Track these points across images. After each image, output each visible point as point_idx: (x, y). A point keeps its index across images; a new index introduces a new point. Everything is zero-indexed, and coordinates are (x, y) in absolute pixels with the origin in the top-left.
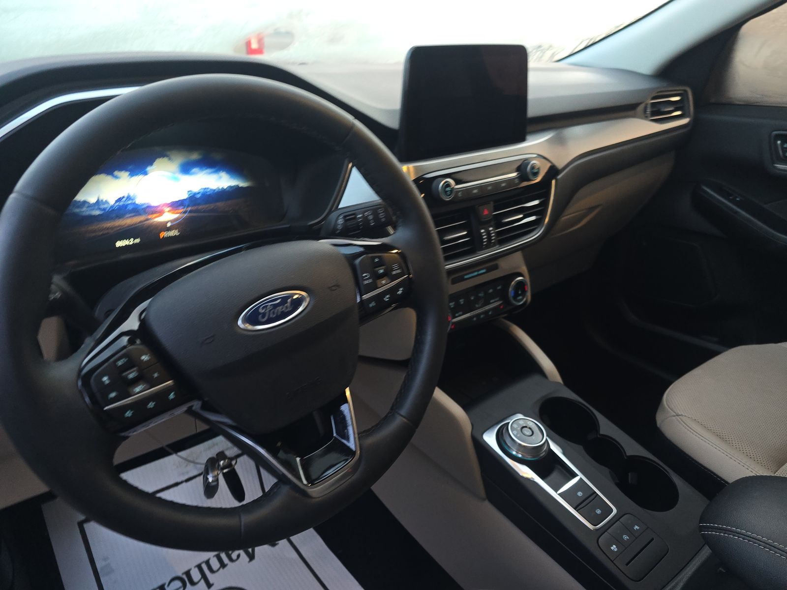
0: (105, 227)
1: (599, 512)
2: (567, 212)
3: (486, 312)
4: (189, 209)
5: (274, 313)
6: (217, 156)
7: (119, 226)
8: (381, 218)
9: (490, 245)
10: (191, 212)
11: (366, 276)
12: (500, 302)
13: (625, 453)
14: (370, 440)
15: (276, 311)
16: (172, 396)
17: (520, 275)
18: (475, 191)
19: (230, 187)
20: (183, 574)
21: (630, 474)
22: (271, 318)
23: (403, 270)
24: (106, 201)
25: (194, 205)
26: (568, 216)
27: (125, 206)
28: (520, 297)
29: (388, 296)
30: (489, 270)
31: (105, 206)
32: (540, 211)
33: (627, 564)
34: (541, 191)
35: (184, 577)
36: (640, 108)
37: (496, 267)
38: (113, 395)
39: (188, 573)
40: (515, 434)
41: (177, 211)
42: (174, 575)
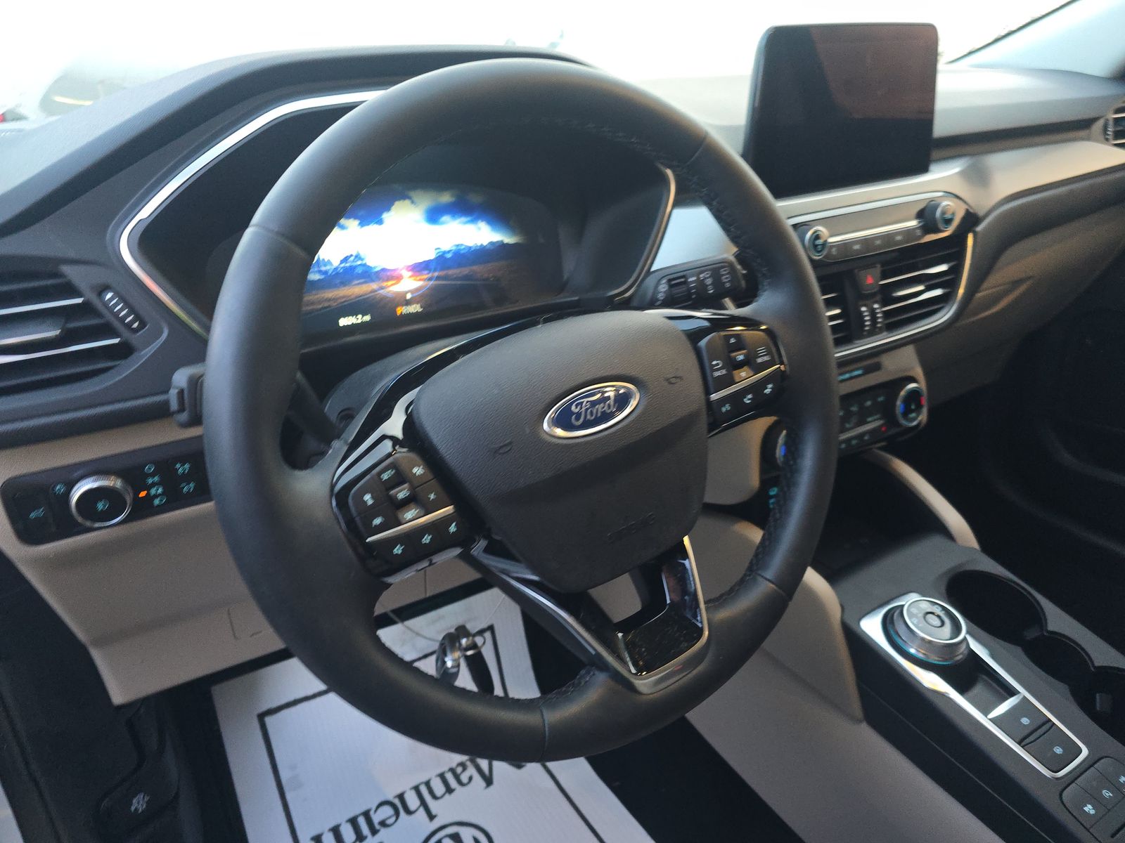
0: (325, 298)
1: (1058, 750)
2: (985, 285)
3: (860, 436)
4: (436, 274)
5: (592, 413)
6: (475, 198)
7: (343, 297)
8: (725, 283)
9: (874, 331)
10: (438, 278)
11: (717, 364)
12: (881, 422)
13: (1092, 662)
14: (723, 614)
15: (595, 411)
16: (453, 528)
17: (913, 380)
18: (857, 247)
19: (491, 243)
20: (395, 797)
21: (1098, 696)
22: (588, 420)
23: (773, 357)
24: (329, 261)
25: (442, 269)
26: (990, 291)
27: (352, 268)
28: (913, 415)
29: (750, 396)
30: (868, 370)
31: (328, 267)
32: (949, 281)
33: (1113, 836)
34: (952, 249)
35: (397, 802)
36: (1098, 126)
37: (877, 367)
38: (377, 521)
39: (401, 797)
40: (915, 622)
41: (418, 278)
42: (383, 799)
